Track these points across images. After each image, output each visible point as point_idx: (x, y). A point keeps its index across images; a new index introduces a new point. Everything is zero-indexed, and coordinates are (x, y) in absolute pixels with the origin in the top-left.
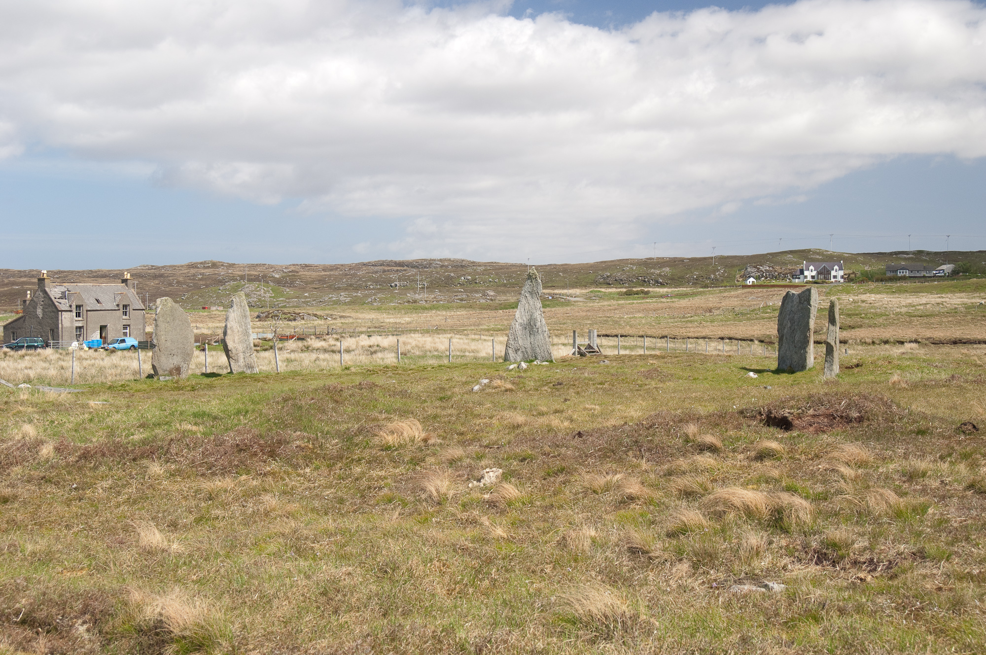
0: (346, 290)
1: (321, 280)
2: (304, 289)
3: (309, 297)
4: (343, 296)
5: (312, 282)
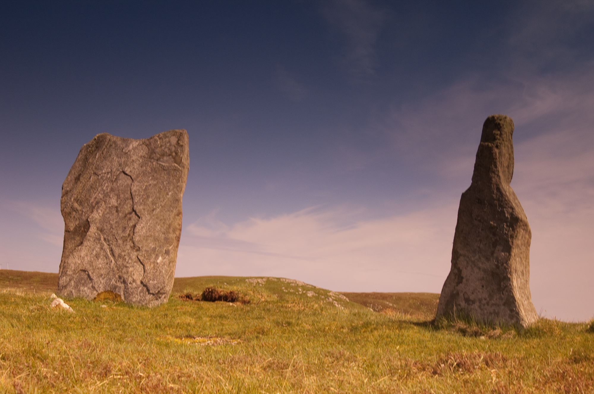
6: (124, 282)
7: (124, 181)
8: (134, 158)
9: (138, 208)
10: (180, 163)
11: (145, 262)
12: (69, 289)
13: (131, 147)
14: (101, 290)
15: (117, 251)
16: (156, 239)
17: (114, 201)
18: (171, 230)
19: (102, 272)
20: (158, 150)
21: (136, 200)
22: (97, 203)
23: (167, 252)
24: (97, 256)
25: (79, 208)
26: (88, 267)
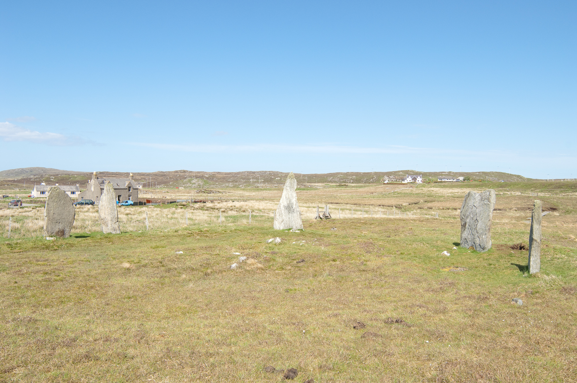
0: (232, 182)
1: (224, 178)
2: (216, 181)
3: (218, 184)
4: (231, 185)
5: (220, 179)
6: (475, 244)
7: (474, 208)
8: (477, 200)
9: (478, 218)
10: (489, 202)
11: (480, 237)
12: (463, 245)
13: (476, 196)
14: (470, 246)
15: (473, 233)
16: (483, 230)
17: (472, 216)
18: (487, 226)
19: (470, 240)
20: (483, 197)
21: (477, 215)
22: (468, 216)
23: (486, 234)
24: (469, 234)
25: (464, 218)
26: (467, 238)
